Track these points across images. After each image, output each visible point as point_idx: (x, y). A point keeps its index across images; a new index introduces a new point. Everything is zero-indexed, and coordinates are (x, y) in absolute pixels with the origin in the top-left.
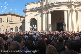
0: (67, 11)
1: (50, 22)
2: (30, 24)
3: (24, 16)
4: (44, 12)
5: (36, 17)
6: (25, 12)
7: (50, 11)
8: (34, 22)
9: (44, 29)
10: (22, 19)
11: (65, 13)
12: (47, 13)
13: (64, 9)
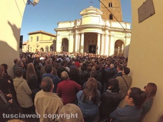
0: (101, 35)
1: (82, 44)
2: (61, 44)
3: (55, 35)
4: (77, 32)
5: (68, 37)
6: (57, 31)
7: (83, 32)
8: (65, 42)
9: (76, 50)
10: (53, 38)
11: (99, 37)
12: (81, 34)
13: (98, 32)
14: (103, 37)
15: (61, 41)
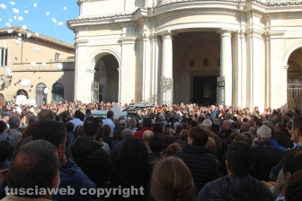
0: (234, 35)
1: (168, 72)
2: (91, 77)
3: (70, 44)
4: (147, 31)
5: (115, 51)
6: (75, 30)
7: (169, 29)
8: (107, 67)
9: (146, 96)
10: (64, 56)
11: (226, 42)
12: (160, 38)
13: (223, 27)
14: (241, 42)
15: (92, 66)
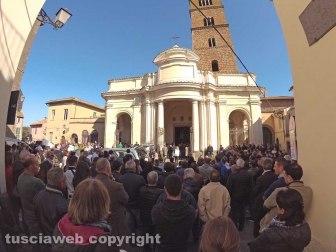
0: (199, 102)
1: (161, 124)
2: (115, 127)
5: (130, 111)
6: (106, 99)
7: (162, 99)
11: (195, 106)
13: (193, 98)
14: (203, 107)
15: (115, 120)
